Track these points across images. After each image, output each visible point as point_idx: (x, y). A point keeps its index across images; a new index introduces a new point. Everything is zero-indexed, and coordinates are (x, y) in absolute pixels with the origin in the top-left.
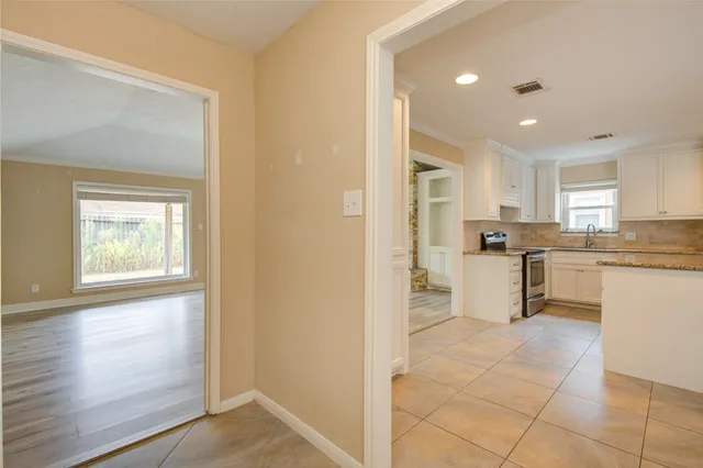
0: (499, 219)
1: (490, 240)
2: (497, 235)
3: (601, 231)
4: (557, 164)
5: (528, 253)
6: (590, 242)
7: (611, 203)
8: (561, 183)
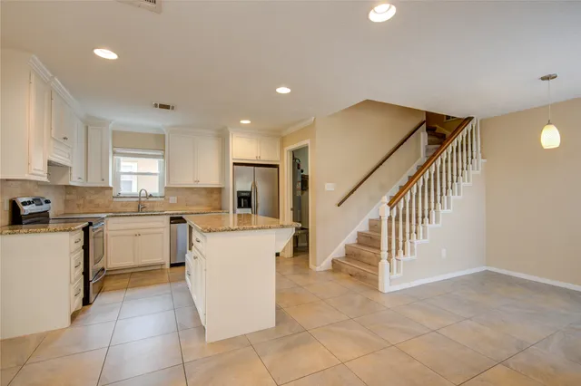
0: (45, 179)
1: (26, 210)
2: (37, 201)
3: (151, 196)
4: (111, 126)
5: (91, 224)
6: (141, 206)
7: (157, 171)
8: (114, 147)
